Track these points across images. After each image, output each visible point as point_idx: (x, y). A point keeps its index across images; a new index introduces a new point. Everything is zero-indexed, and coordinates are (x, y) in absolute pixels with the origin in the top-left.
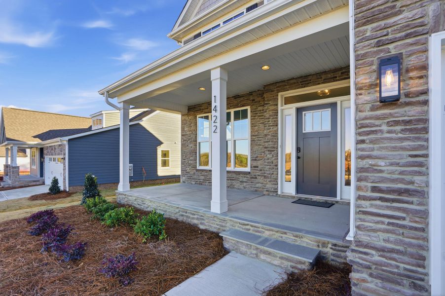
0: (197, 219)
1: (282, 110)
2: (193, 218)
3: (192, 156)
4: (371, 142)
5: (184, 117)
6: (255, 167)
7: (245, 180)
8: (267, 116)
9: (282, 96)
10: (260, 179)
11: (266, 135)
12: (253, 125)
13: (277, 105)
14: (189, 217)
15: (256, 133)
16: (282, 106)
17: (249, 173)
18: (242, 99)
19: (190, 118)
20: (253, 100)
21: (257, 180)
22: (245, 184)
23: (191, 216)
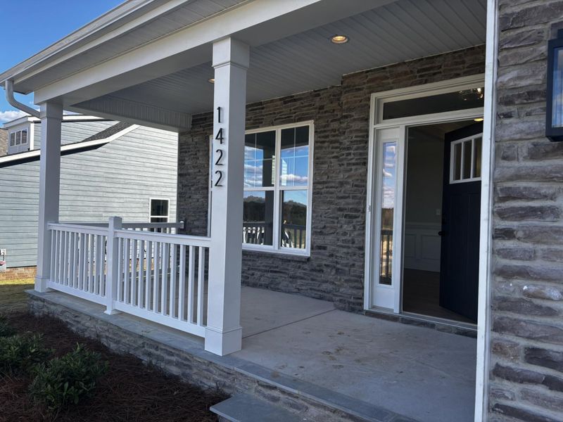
0: (177, 364)
1: (377, 132)
2: (170, 362)
3: (198, 220)
4: (529, 236)
5: (184, 139)
6: (320, 248)
7: (299, 273)
8: (346, 143)
9: (378, 101)
10: (330, 275)
11: (342, 184)
12: (318, 161)
13: (367, 120)
14: (163, 359)
15: (325, 178)
16: (377, 122)
17: (308, 259)
18: (298, 103)
19: (196, 139)
20: (321, 108)
21: (323, 276)
22: (299, 282)
23: (167, 357)
